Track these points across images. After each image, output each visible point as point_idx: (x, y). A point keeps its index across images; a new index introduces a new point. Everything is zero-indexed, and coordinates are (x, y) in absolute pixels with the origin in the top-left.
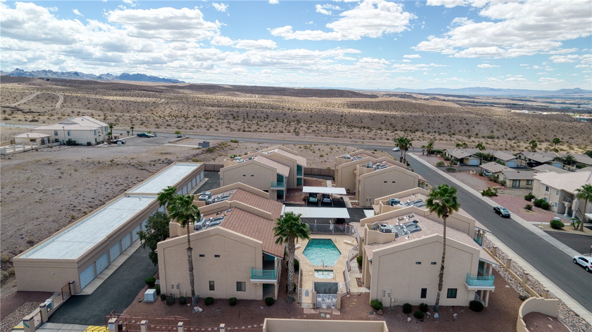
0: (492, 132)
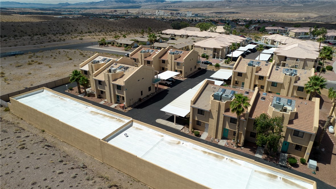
0: (89, 29)
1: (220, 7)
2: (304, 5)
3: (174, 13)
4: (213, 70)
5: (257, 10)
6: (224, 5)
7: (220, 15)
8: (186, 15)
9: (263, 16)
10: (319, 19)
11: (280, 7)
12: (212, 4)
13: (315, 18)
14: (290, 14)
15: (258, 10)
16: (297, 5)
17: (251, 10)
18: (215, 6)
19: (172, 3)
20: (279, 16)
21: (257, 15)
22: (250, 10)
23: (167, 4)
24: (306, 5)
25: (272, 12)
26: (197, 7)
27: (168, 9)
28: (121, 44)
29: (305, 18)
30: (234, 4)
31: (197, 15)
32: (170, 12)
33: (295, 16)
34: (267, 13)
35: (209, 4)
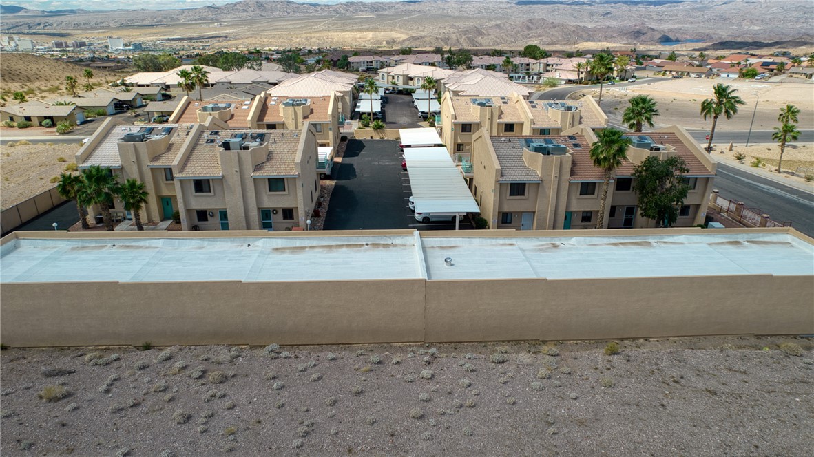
1: (196, 24)
2: (377, 15)
3: (66, 43)
4: (371, 137)
5: (286, 29)
6: (205, 19)
7: (201, 44)
8: (106, 47)
9: (304, 40)
10: (411, 43)
11: (334, 20)
12: (173, 16)
13: (404, 41)
14: (358, 35)
15: (289, 27)
16: (365, 15)
17: (274, 29)
18: (181, 22)
19: (51, 16)
20: (336, 39)
21: (291, 40)
22: (271, 28)
23: (34, 19)
24: (381, 15)
25: (321, 31)
26: (133, 27)
27: (43, 31)
28: (28, 118)
29: (388, 42)
30: (229, 16)
31: (138, 47)
32: (53, 40)
33: (369, 38)
34: (310, 33)
35: (165, 18)
